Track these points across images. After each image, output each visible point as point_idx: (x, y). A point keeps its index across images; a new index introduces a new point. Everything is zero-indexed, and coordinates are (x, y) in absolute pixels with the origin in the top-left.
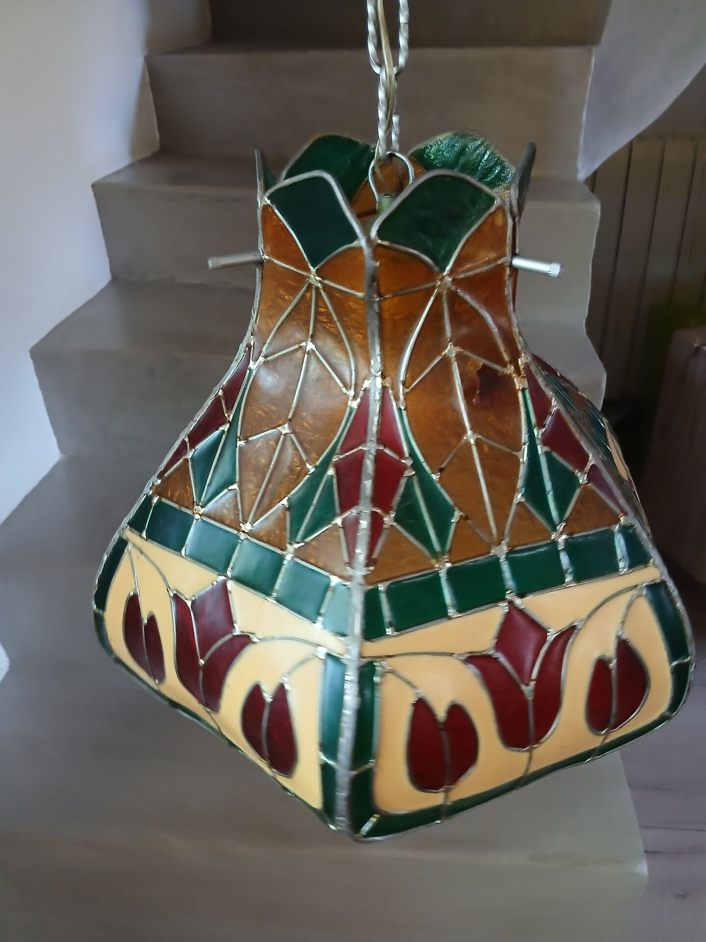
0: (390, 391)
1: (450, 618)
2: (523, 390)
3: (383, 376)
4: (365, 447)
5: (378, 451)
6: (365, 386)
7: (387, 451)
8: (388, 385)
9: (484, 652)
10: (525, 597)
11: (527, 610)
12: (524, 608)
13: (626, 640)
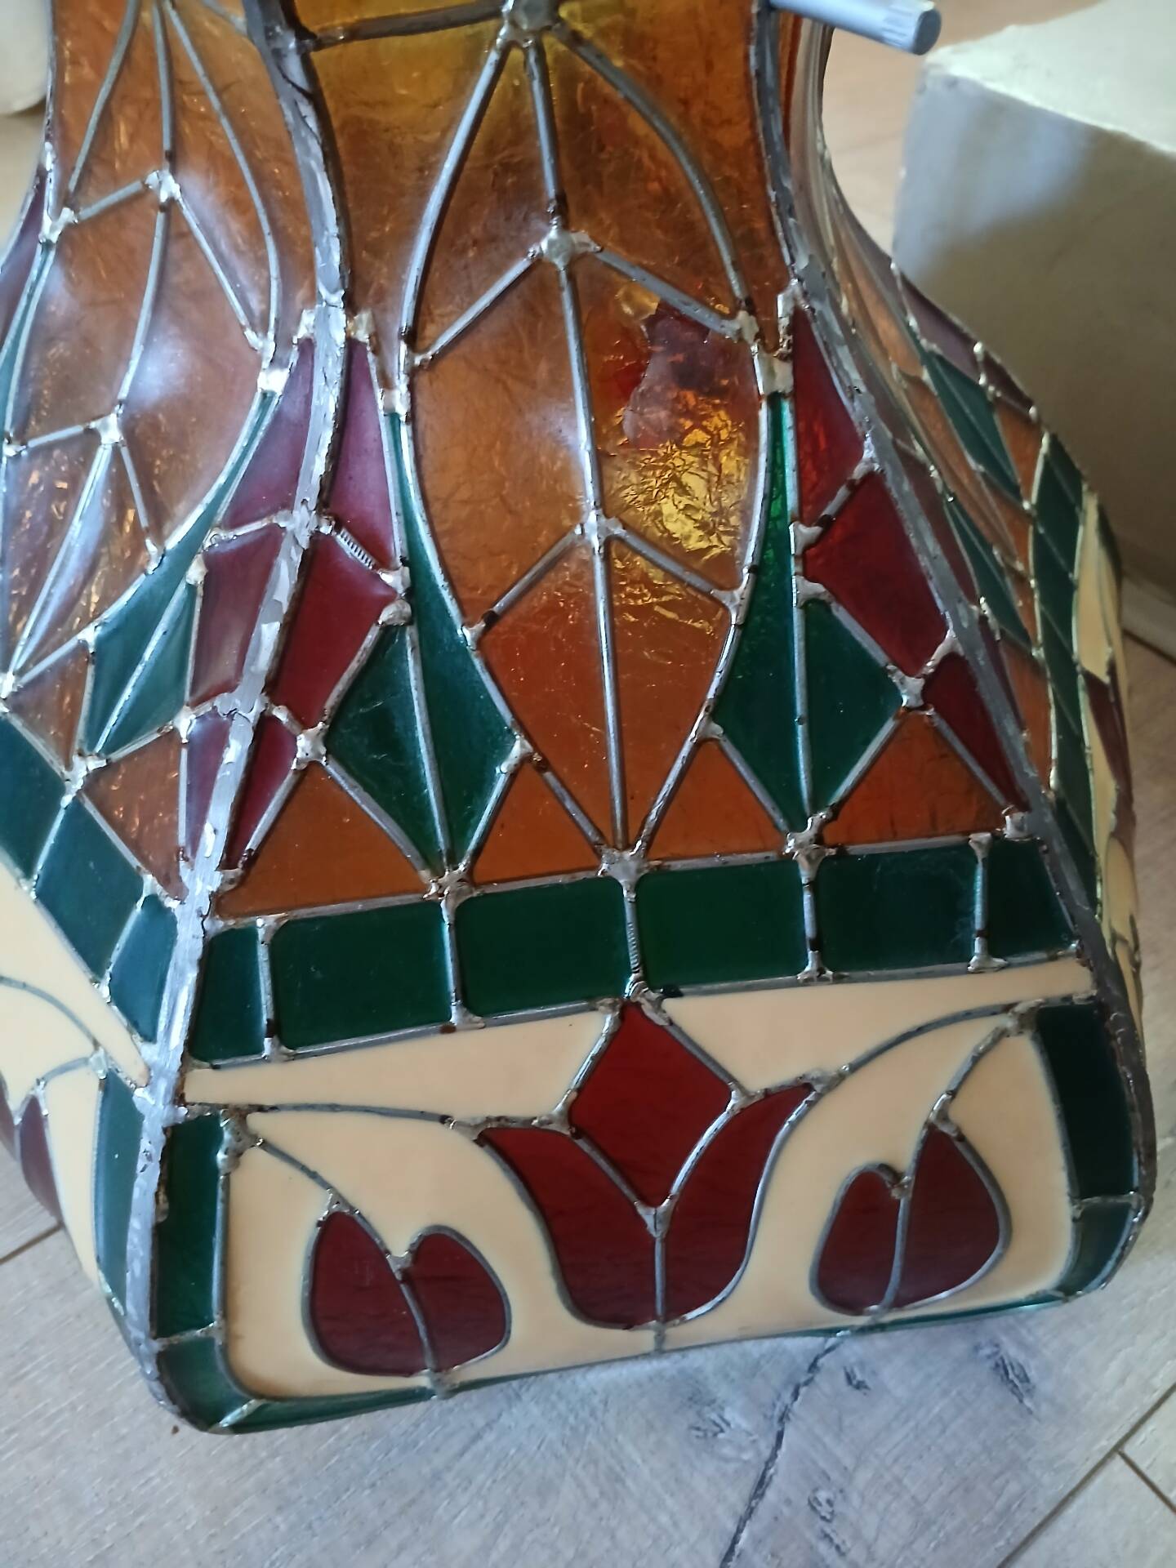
0: (370, 357)
1: (450, 1029)
2: (774, 400)
3: (351, 305)
4: (286, 519)
5: (316, 537)
6: (302, 332)
7: (343, 541)
8: (363, 336)
9: (536, 1122)
10: (678, 995)
11: (680, 1030)
12: (671, 1023)
13: (954, 1135)
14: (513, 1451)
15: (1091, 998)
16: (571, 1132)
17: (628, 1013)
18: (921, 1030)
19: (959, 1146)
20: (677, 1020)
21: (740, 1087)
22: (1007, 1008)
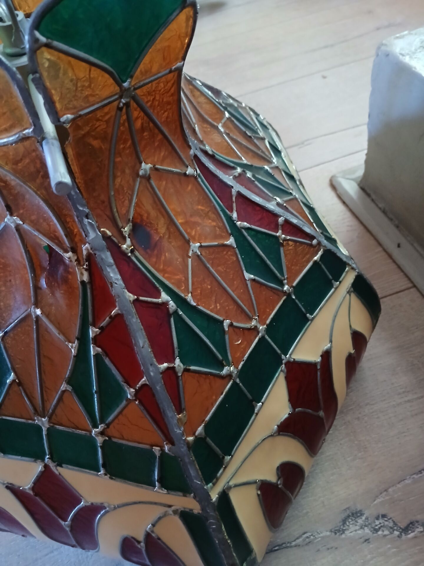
9: (21, 488)
10: (61, 466)
11: (63, 477)
12: (60, 474)
13: (156, 537)
14: (60, 560)
15: (199, 513)
16: (33, 494)
17: (46, 466)
18: (140, 503)
19: (159, 541)
20: (62, 474)
21: (85, 499)
22: (170, 506)
